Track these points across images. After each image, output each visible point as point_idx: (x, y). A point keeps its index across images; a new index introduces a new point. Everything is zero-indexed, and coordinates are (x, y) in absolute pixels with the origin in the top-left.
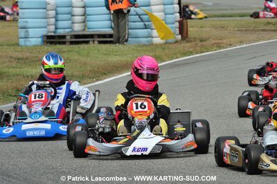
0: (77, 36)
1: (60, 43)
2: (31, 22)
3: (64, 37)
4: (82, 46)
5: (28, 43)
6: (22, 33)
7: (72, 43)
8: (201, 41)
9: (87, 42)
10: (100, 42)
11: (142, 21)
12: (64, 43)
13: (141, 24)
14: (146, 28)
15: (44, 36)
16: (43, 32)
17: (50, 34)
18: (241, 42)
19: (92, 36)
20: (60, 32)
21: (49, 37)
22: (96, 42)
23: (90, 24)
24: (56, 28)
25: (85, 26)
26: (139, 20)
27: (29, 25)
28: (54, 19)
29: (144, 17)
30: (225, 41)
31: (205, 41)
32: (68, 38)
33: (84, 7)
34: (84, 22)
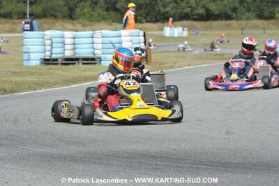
0: (66, 59)
1: (53, 64)
2: (32, 49)
3: (56, 60)
4: (71, 66)
5: (30, 64)
6: (25, 56)
7: (62, 64)
8: (160, 64)
9: (75, 64)
10: (84, 64)
11: (115, 48)
12: (57, 64)
15: (41, 59)
16: (42, 56)
17: (47, 58)
18: (189, 65)
19: (77, 59)
20: (54, 56)
21: (45, 60)
22: (81, 64)
23: (77, 51)
24: (52, 54)
25: (74, 52)
26: (113, 47)
27: (31, 50)
28: (50, 47)
29: (116, 45)
30: (177, 65)
31: (163, 64)
32: (60, 60)
33: (74, 38)
34: (74, 49)
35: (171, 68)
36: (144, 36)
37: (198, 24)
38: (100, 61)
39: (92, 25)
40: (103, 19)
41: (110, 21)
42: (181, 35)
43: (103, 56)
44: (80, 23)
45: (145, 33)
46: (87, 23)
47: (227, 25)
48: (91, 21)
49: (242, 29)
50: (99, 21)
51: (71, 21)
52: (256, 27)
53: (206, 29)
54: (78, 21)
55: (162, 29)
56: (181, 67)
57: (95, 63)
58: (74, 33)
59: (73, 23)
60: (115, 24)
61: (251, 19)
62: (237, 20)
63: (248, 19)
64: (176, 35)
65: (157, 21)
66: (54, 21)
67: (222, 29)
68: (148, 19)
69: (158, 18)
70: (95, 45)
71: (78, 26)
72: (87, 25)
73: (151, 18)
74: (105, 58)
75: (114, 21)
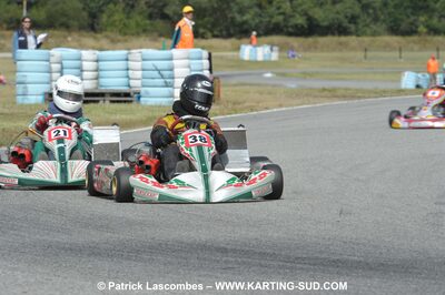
2: (31, 77)
4: (92, 105)
5: (26, 102)
6: (20, 89)
8: (234, 104)
9: (98, 101)
10: (112, 102)
11: (162, 77)
13: (161, 81)
14: (167, 86)
15: (45, 94)
16: (46, 89)
18: (281, 106)
19: (102, 95)
22: (107, 102)
23: (102, 81)
25: (98, 83)
26: (159, 76)
27: (29, 80)
28: (58, 74)
29: (166, 73)
30: (260, 104)
31: (239, 103)
33: (97, 61)
34: (97, 78)
35: (252, 110)
36: (210, 59)
37: (294, 41)
38: (139, 98)
39: (126, 41)
40: (145, 31)
41: (156, 34)
42: (267, 58)
43: (143, 90)
44: (107, 37)
45: (210, 54)
46: (120, 37)
47: (341, 44)
48: (125, 34)
49: (366, 50)
50: (138, 34)
51: (92, 33)
52: (387, 47)
53: (308, 48)
54: (104, 34)
55: (238, 49)
56: (267, 108)
57: (131, 101)
58: (97, 52)
59: (95, 38)
60: (162, 39)
61: (379, 34)
62: (358, 36)
63: (374, 34)
64: (260, 58)
65: (229, 36)
66: (66, 33)
67: (334, 50)
68: (216, 33)
69: (232, 31)
70: (130, 72)
71: (104, 42)
72: (119, 41)
73: (221, 31)
74: (147, 93)
75: (161, 35)
